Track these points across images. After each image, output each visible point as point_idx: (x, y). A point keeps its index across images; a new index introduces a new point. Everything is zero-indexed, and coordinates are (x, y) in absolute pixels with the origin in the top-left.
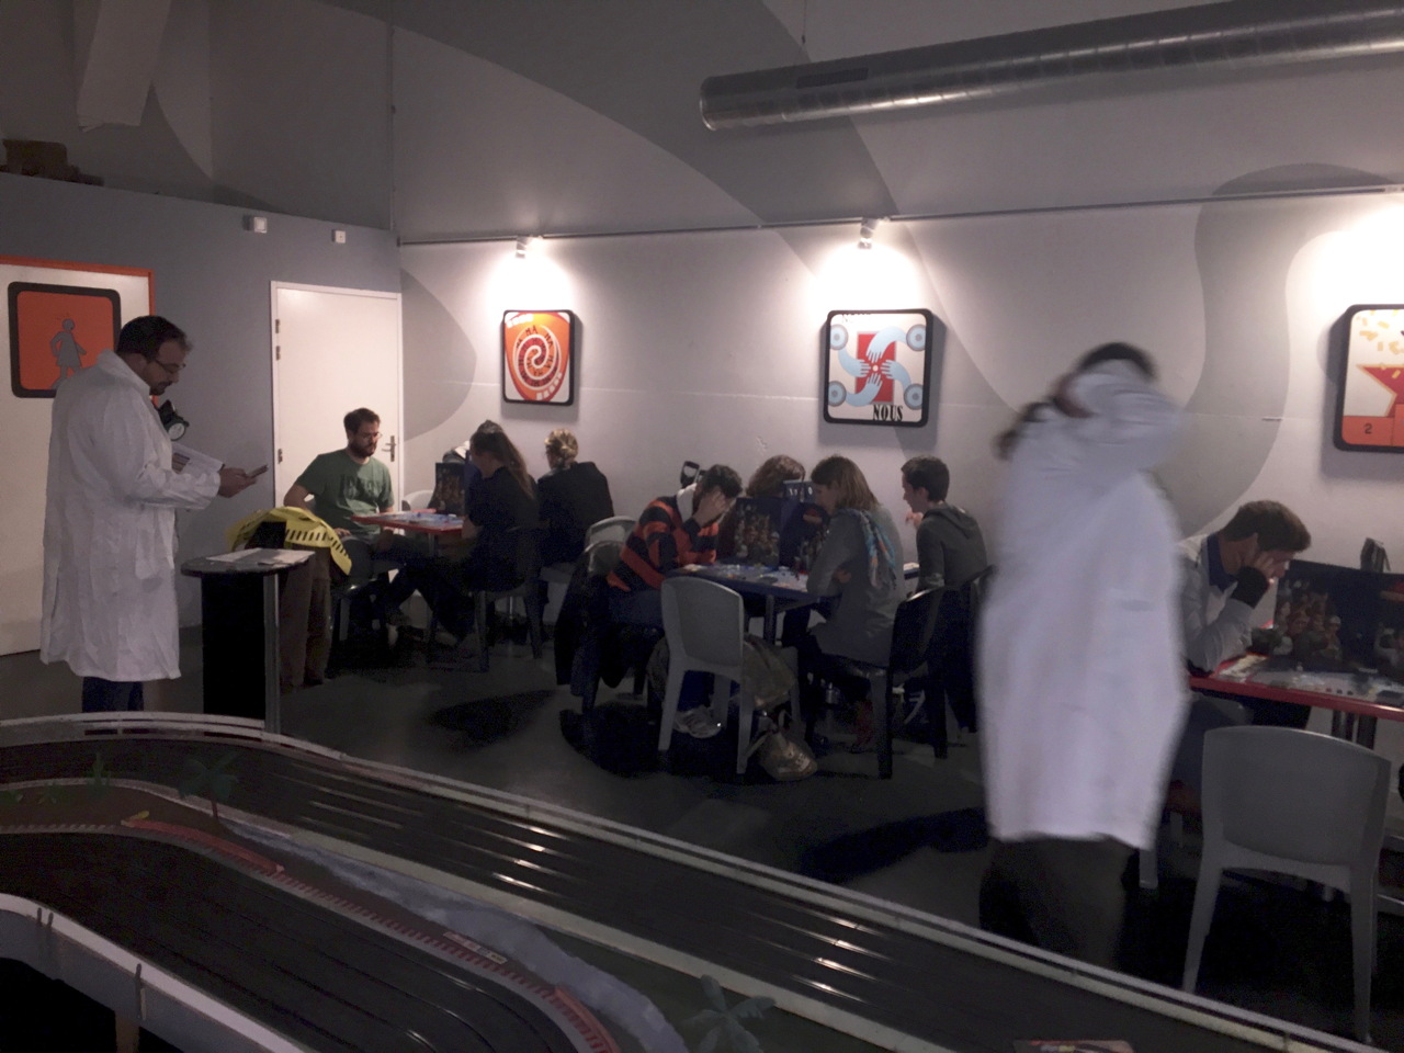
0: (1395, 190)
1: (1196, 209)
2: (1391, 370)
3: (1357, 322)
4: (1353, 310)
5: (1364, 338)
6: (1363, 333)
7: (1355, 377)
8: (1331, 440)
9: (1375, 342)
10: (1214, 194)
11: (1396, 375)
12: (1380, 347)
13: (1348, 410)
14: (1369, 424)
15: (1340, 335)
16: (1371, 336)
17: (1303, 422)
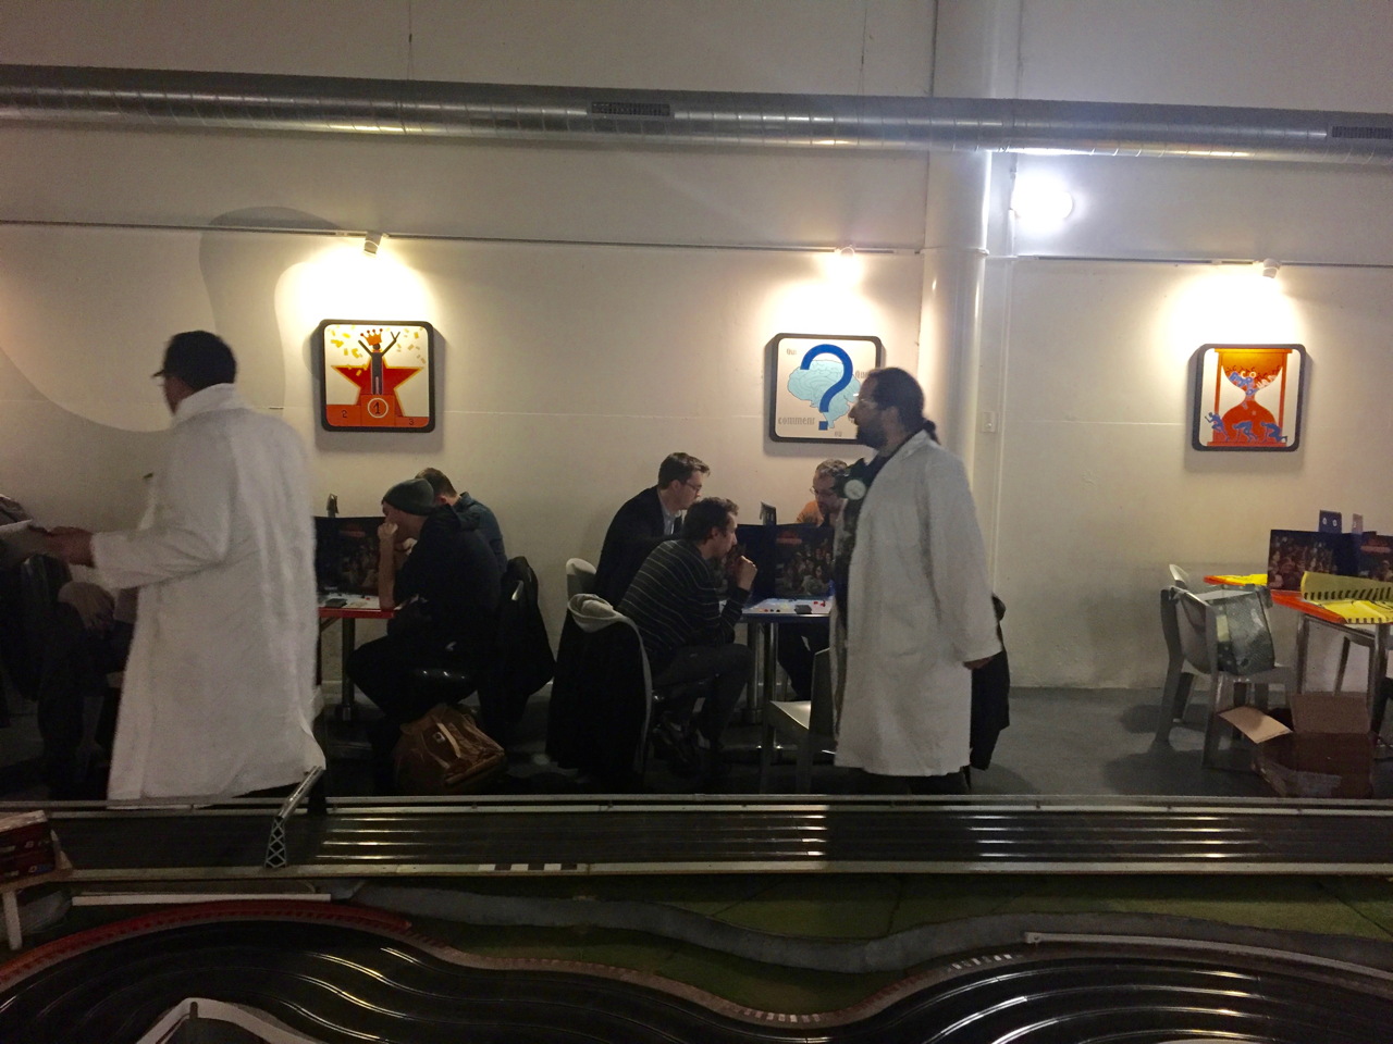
0: (343, 235)
1: (198, 235)
2: (355, 370)
3: (328, 330)
4: (325, 324)
5: (334, 345)
6: (333, 342)
7: (332, 376)
8: (320, 425)
9: (342, 348)
10: (212, 223)
11: (359, 373)
12: (346, 353)
13: (329, 401)
14: (343, 409)
15: (317, 341)
16: (339, 344)
17: (300, 412)
